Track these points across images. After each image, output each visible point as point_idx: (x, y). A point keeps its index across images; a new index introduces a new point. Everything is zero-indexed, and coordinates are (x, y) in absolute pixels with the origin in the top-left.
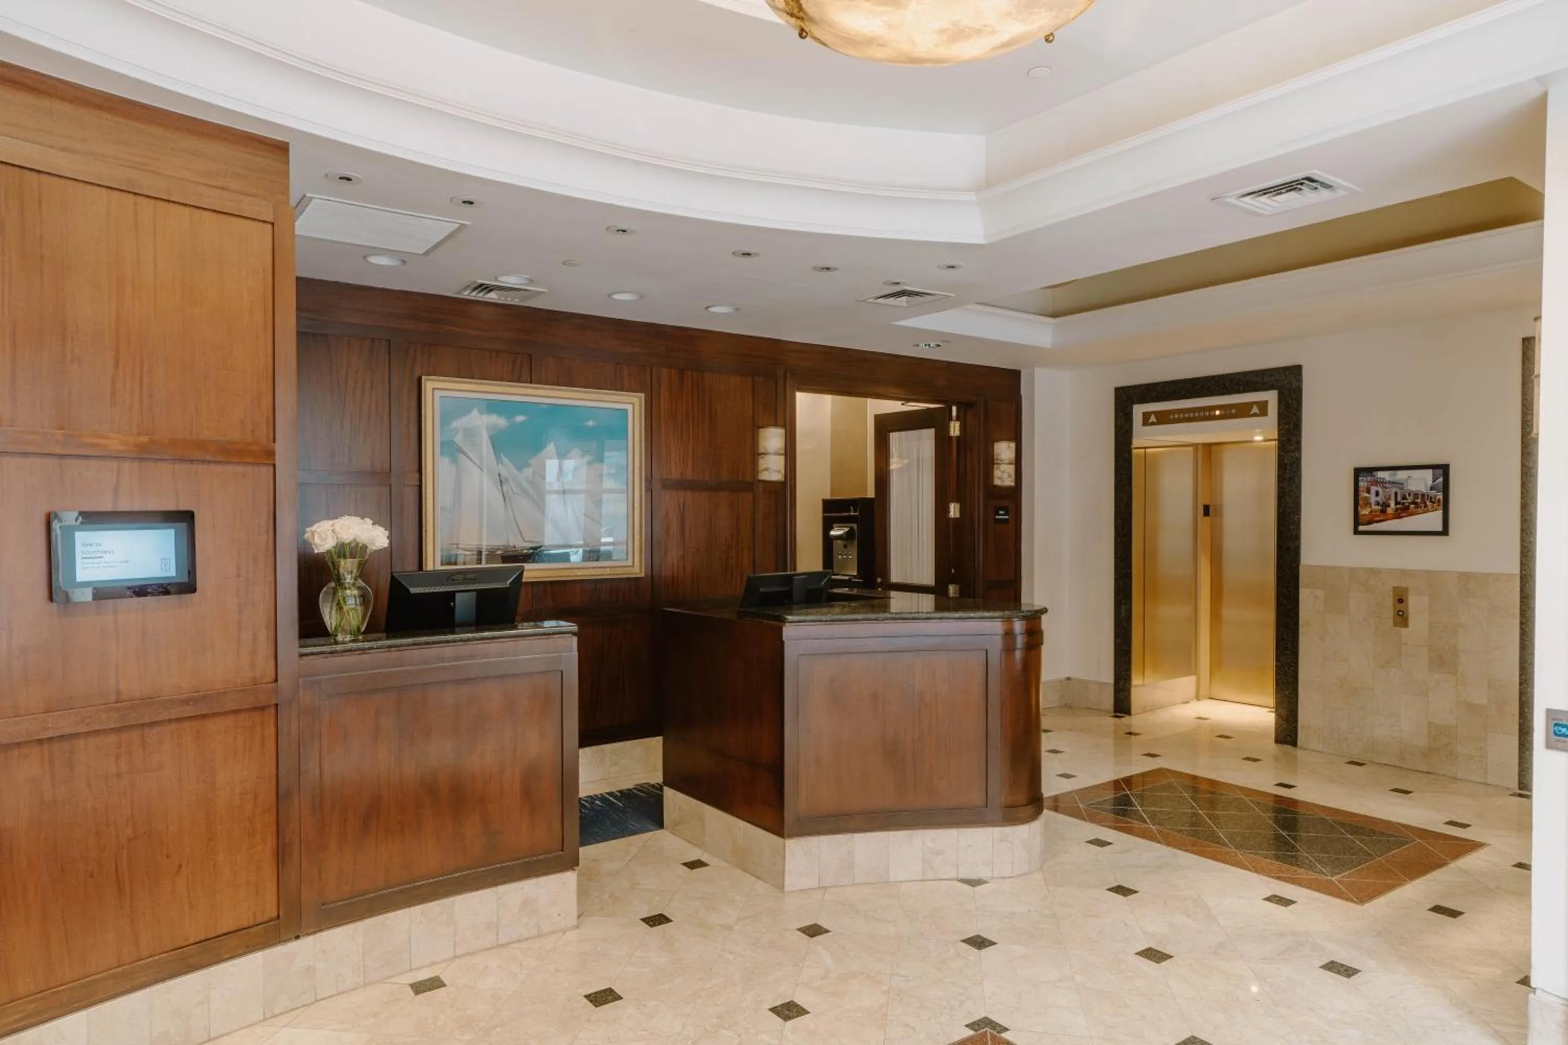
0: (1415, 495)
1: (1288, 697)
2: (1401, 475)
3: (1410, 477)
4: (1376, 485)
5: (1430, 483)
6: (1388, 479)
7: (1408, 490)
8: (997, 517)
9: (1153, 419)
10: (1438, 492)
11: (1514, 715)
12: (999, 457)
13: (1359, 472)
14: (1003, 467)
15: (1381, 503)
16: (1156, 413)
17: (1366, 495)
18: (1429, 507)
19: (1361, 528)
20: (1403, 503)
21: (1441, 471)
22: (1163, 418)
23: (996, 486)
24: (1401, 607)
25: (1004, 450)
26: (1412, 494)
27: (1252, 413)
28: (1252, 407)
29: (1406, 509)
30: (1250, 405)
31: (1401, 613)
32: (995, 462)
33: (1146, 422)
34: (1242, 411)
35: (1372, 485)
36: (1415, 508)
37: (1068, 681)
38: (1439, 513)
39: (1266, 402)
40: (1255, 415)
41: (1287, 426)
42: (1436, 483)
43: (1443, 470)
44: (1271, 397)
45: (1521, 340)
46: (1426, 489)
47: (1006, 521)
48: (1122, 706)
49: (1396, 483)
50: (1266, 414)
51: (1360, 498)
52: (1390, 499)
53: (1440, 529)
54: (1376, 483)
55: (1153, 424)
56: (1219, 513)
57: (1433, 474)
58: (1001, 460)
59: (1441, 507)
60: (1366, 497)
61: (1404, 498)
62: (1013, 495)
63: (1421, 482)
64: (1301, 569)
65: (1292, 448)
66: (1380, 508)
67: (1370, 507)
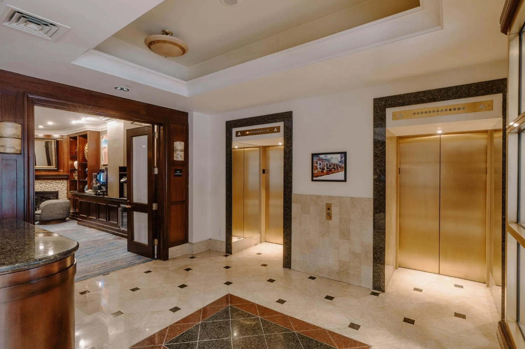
0: (334, 165)
1: (288, 248)
2: (329, 156)
3: (332, 157)
4: (320, 161)
5: (339, 160)
6: (324, 158)
7: (331, 163)
8: (176, 174)
9: (239, 134)
10: (342, 163)
11: (371, 258)
12: (176, 148)
13: (313, 155)
14: (178, 152)
15: (321, 168)
16: (241, 132)
17: (316, 165)
18: (339, 170)
19: (314, 179)
20: (330, 168)
21: (344, 155)
22: (243, 134)
23: (175, 160)
24: (329, 211)
25: (179, 145)
26: (333, 165)
27: (275, 131)
28: (275, 128)
29: (331, 170)
30: (273, 128)
31: (329, 214)
32: (174, 150)
33: (237, 136)
34: (271, 130)
35: (318, 161)
36: (334, 170)
37: (210, 240)
38: (343, 172)
39: (279, 127)
40: (276, 132)
41: (287, 136)
42: (342, 160)
43: (344, 154)
44: (281, 124)
45: (373, 99)
46: (338, 163)
47: (181, 176)
48: (229, 251)
49: (327, 160)
50: (280, 132)
51: (314, 166)
52: (325, 166)
53: (343, 179)
54: (320, 160)
55: (239, 136)
56: (268, 172)
57: (341, 156)
58: (177, 149)
59: (344, 170)
60: (316, 166)
61: (330, 166)
62: (185, 164)
63: (336, 159)
64: (292, 195)
65: (289, 145)
66: (321, 170)
67: (318, 170)
